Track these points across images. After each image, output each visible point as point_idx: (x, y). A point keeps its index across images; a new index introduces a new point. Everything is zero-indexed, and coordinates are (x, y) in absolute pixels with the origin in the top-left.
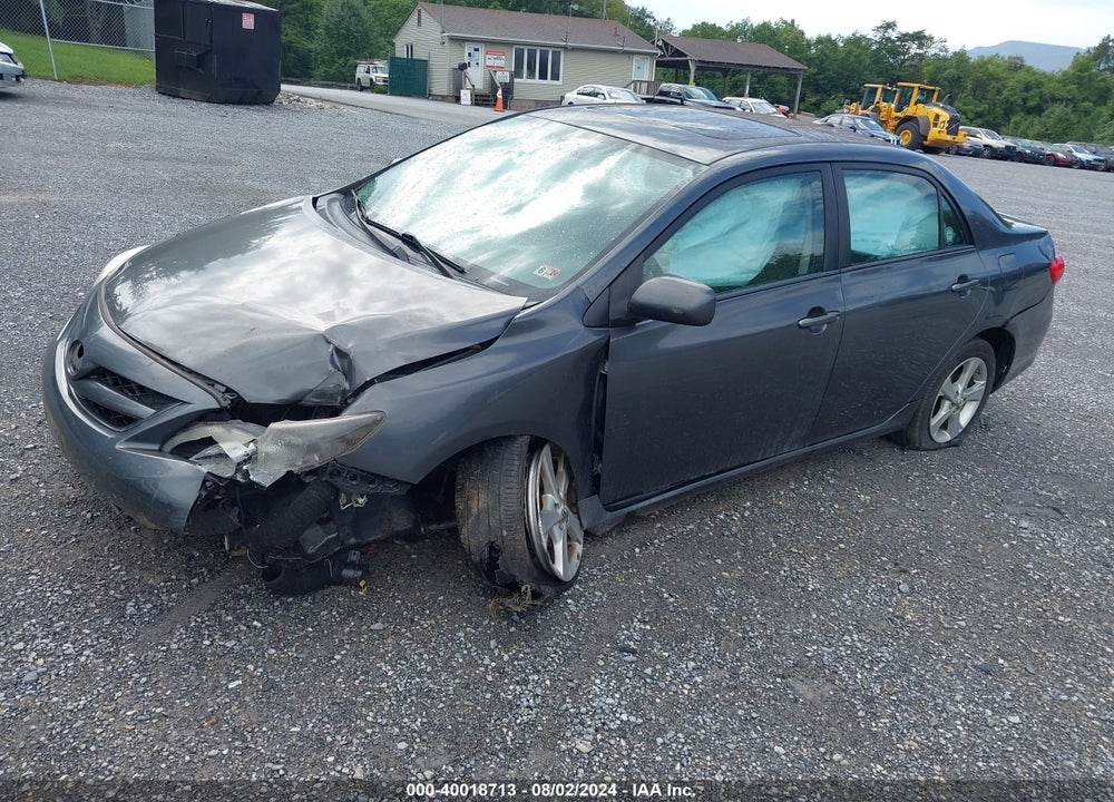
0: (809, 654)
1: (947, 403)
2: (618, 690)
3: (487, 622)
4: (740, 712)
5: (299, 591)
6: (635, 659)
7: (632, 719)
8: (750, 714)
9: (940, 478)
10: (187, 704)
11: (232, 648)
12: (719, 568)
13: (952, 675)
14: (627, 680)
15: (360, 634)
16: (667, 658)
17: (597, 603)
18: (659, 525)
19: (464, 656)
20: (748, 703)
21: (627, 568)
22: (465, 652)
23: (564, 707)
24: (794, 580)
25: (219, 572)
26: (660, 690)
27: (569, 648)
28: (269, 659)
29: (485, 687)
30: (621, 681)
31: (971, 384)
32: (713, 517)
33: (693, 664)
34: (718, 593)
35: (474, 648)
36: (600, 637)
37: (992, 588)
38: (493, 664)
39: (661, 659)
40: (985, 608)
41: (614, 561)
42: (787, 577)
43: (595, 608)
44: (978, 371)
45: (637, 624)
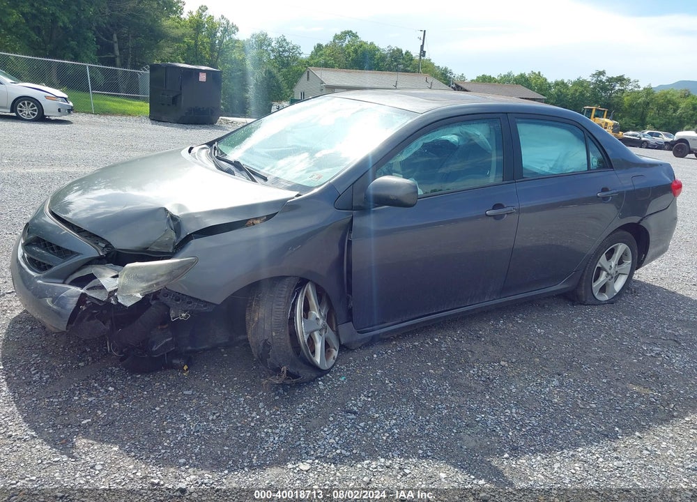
0: (478, 419)
1: (604, 273)
2: (338, 435)
3: (261, 393)
4: (421, 452)
5: (145, 371)
6: (355, 417)
7: (343, 452)
8: (426, 453)
9: (596, 321)
10: (51, 431)
11: (91, 401)
12: (429, 368)
13: (579, 436)
14: (346, 429)
15: (176, 397)
16: (377, 418)
17: (339, 385)
18: (394, 342)
19: (240, 412)
20: (427, 446)
21: (365, 366)
22: (241, 409)
23: (298, 443)
24: (479, 376)
25: (99, 360)
26: (367, 437)
27: (313, 410)
28: (113, 408)
29: (248, 430)
30: (342, 430)
31: (620, 262)
32: (432, 339)
33: (394, 421)
34: (424, 382)
35: (248, 407)
36: (335, 404)
37: (620, 385)
38: (258, 417)
39: (372, 418)
40: (612, 397)
41: (358, 362)
42: (474, 375)
43: (337, 387)
44: (625, 254)
45: (363, 398)
